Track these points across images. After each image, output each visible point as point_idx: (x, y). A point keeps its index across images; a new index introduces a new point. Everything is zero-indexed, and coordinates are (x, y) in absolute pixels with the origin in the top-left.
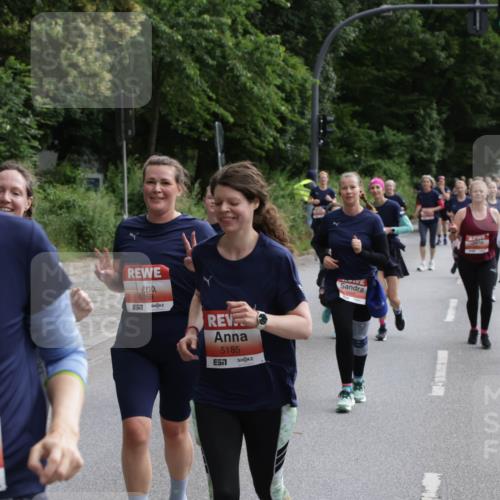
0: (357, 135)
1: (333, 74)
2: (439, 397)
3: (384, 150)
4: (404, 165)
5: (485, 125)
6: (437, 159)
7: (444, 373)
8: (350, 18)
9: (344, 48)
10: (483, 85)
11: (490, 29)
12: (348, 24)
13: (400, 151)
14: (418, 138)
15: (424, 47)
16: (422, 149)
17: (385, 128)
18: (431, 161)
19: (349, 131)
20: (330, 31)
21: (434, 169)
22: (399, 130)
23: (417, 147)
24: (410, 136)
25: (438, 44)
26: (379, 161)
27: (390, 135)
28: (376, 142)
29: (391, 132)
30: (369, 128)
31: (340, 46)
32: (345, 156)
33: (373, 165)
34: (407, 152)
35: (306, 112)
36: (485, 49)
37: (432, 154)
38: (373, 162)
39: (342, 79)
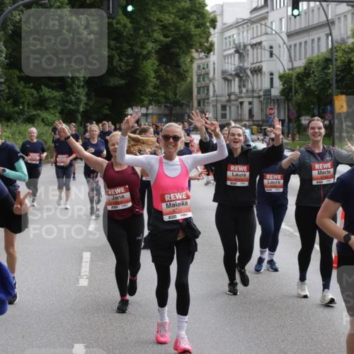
0: (23, 92)
1: (3, 48)
2: (84, 287)
3: (42, 104)
4: (58, 115)
5: (117, 83)
6: (82, 110)
7: (87, 269)
9: (12, 27)
10: (116, 54)
11: (120, 12)
12: (15, 9)
13: (54, 104)
14: (68, 94)
16: (70, 102)
17: (43, 87)
18: (77, 111)
19: (17, 89)
21: (80, 117)
22: (53, 88)
23: (65, 102)
24: (61, 93)
26: (39, 112)
27: (46, 92)
28: (36, 98)
29: (48, 90)
30: (31, 88)
31: (8, 26)
32: (13, 107)
33: (34, 115)
34: (60, 105)
36: (117, 28)
37: (78, 106)
38: (34, 113)
39: (11, 50)
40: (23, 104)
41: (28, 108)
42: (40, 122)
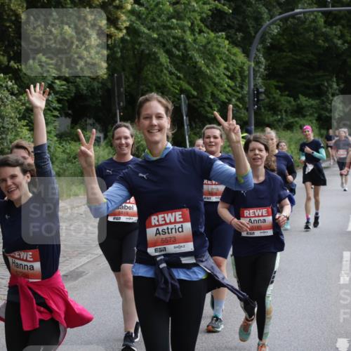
0: (279, 101)
1: (263, 59)
3: (299, 112)
4: (314, 121)
8: (273, 19)
9: (270, 40)
12: (273, 23)
13: (311, 112)
14: (323, 102)
15: (327, 38)
16: (326, 110)
17: (300, 96)
19: (274, 98)
20: (260, 29)
22: (309, 97)
23: (323, 109)
24: (318, 101)
25: (336, 35)
26: (297, 119)
27: (304, 100)
28: (293, 106)
29: (305, 99)
30: (288, 95)
31: (267, 39)
32: (273, 117)
33: (292, 122)
34: (316, 112)
35: (244, 86)
38: (292, 120)
39: (269, 62)
40: (281, 111)
41: (287, 116)
42: (298, 128)
